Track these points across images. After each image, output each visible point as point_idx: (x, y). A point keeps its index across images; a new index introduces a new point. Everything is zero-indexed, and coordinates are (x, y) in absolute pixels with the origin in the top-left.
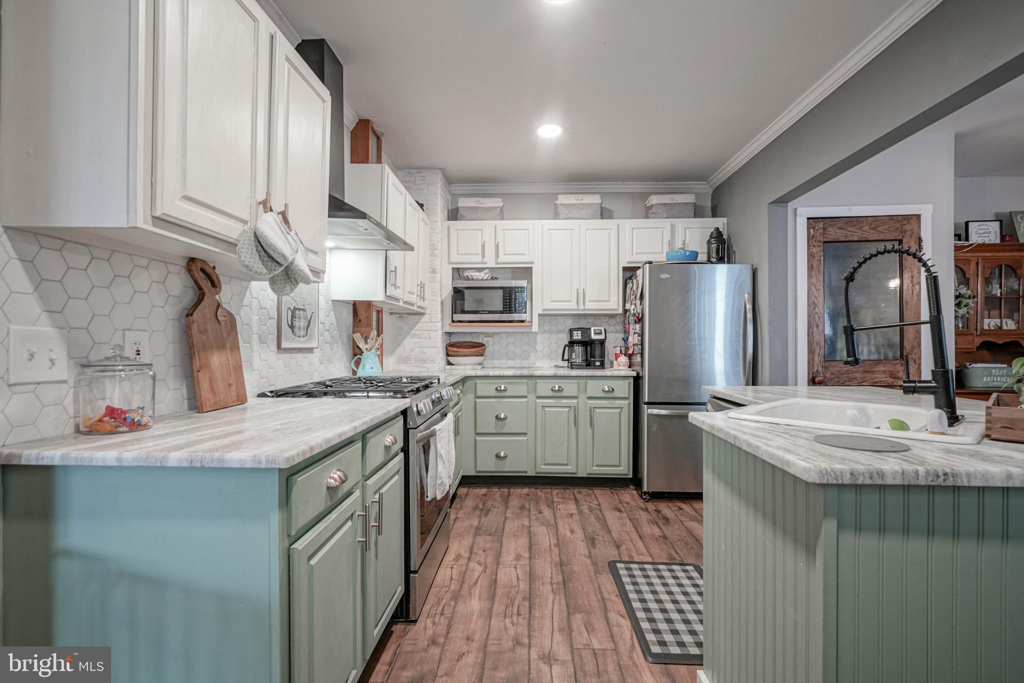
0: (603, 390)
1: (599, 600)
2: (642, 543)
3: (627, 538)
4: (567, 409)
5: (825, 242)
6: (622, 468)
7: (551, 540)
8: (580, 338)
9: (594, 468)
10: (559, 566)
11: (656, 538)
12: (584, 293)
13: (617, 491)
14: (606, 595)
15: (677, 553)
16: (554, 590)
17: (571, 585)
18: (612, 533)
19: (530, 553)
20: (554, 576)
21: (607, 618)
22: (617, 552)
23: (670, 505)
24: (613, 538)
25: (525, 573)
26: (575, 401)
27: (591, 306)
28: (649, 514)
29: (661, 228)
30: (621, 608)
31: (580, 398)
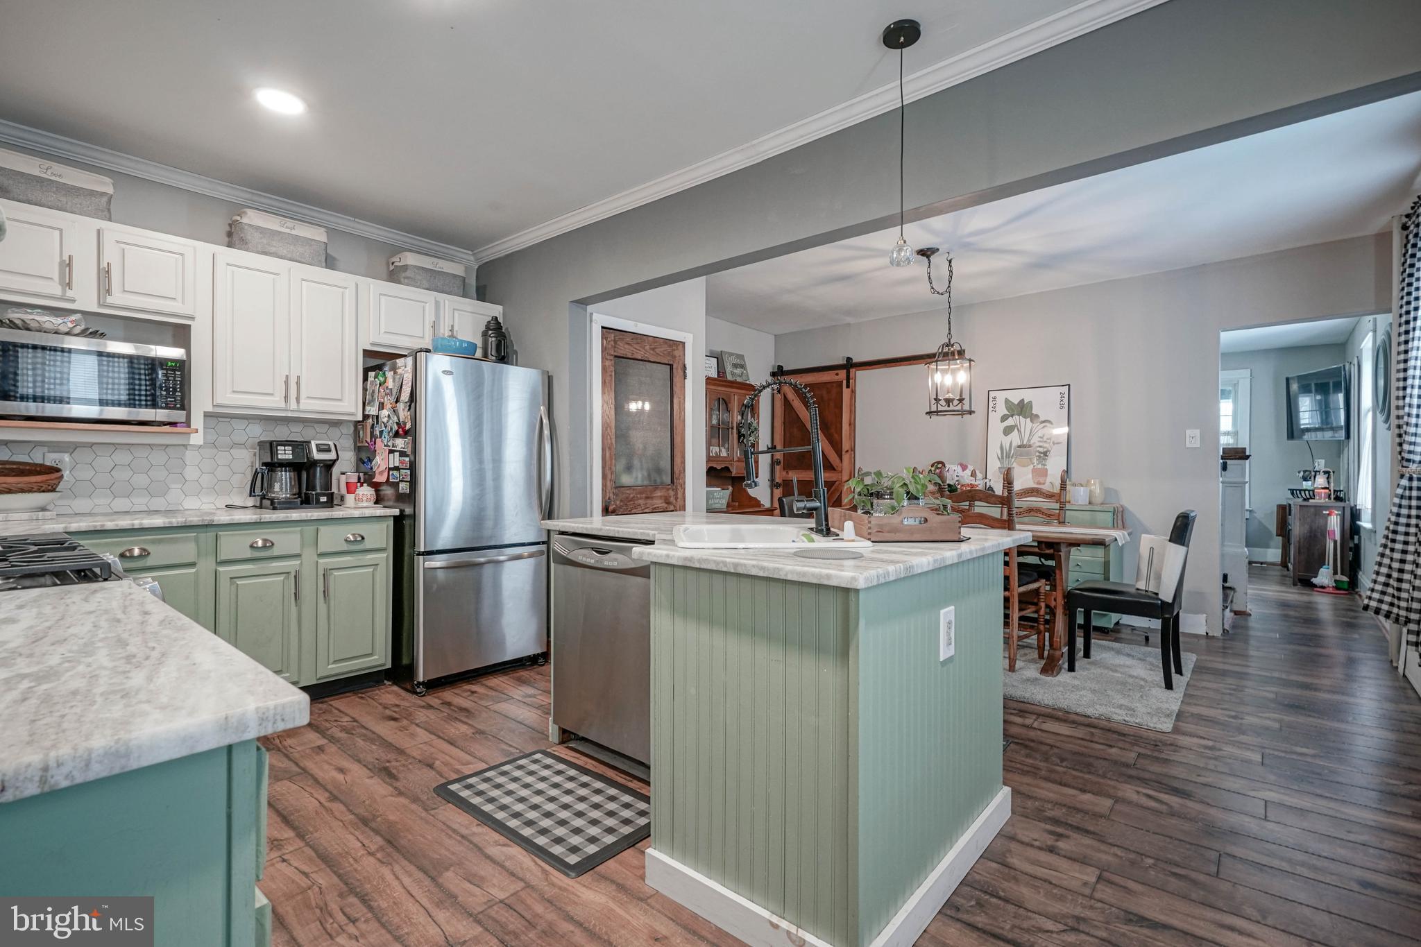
0: (346, 541)
1: (460, 842)
2: (457, 750)
3: (433, 750)
4: (281, 578)
5: (616, 356)
6: (376, 657)
7: (316, 795)
8: (291, 457)
9: (330, 667)
10: (360, 825)
11: (471, 737)
12: (298, 383)
13: (368, 694)
14: (464, 831)
15: (511, 746)
16: (384, 860)
17: (403, 842)
18: (408, 751)
19: (294, 828)
20: (365, 842)
21: (488, 857)
22: (434, 773)
23: (456, 691)
24: (414, 758)
25: (310, 859)
26: (296, 562)
27: (310, 406)
28: (439, 712)
29: (423, 302)
30: (496, 836)
31: (303, 556)
